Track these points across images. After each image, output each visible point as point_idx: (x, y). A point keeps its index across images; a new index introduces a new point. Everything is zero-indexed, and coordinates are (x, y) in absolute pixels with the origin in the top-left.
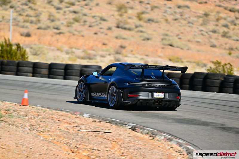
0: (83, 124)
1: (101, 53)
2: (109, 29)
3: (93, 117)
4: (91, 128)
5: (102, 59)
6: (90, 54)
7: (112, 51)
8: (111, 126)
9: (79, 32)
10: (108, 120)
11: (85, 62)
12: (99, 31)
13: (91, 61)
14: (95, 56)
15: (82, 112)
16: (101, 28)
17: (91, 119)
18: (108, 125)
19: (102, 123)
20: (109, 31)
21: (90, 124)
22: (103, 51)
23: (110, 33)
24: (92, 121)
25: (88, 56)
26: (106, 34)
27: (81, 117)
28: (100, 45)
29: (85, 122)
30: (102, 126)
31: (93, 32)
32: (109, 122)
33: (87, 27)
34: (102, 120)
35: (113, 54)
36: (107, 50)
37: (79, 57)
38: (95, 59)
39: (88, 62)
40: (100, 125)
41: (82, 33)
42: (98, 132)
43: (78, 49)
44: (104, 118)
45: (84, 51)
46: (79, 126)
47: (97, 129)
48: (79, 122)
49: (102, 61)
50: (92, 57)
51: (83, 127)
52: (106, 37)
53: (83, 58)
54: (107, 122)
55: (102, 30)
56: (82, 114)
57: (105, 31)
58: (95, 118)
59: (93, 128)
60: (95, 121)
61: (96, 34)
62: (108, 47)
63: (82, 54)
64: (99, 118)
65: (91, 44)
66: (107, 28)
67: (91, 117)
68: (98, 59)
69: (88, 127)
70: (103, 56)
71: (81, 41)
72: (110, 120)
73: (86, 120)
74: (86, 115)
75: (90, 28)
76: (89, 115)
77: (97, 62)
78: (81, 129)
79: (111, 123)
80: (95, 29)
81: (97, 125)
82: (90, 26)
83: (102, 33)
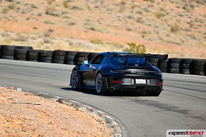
0: (16, 97)
1: (32, 36)
2: (40, 15)
3: (25, 91)
4: (23, 100)
5: (33, 41)
6: (22, 37)
7: (42, 34)
8: (41, 99)
9: (14, 18)
10: (38, 94)
11: (18, 44)
12: (31, 17)
13: (23, 42)
14: (27, 38)
15: (16, 87)
16: (32, 14)
17: (23, 92)
18: (38, 97)
19: (32, 96)
20: (39, 17)
21: (22, 97)
22: (34, 34)
23: (40, 19)
24: (25, 95)
25: (21, 38)
26: (37, 20)
27: (15, 91)
28: (31, 29)
29: (18, 95)
30: (33, 99)
31: (25, 18)
32: (39, 96)
33: (20, 13)
34: (33, 93)
35: (43, 37)
36: (38, 34)
37: (13, 40)
38: (27, 41)
39: (21, 43)
40: (31, 98)
41: (16, 19)
42: (29, 104)
43: (13, 32)
44: (35, 92)
45: (18, 34)
46: (13, 99)
47: (29, 101)
48: (13, 96)
49: (33, 43)
50: (24, 39)
51: (17, 100)
52: (37, 22)
53: (17, 40)
54: (37, 96)
55: (33, 16)
56: (16, 88)
57: (35, 16)
58: (26, 92)
59: (25, 101)
60: (27, 95)
61: (28, 19)
62: (38, 31)
63: (16, 37)
64: (30, 91)
65: (24, 28)
66: (37, 14)
67: (23, 91)
68: (30, 41)
69: (21, 99)
70: (34, 39)
71: (15, 26)
72: (40, 94)
73: (19, 93)
74: (19, 90)
75: (23, 14)
76: (22, 89)
77: (29, 44)
78: (14, 101)
79: (41, 96)
80: (27, 15)
81: (29, 98)
82: (23, 13)
83: (33, 18)
